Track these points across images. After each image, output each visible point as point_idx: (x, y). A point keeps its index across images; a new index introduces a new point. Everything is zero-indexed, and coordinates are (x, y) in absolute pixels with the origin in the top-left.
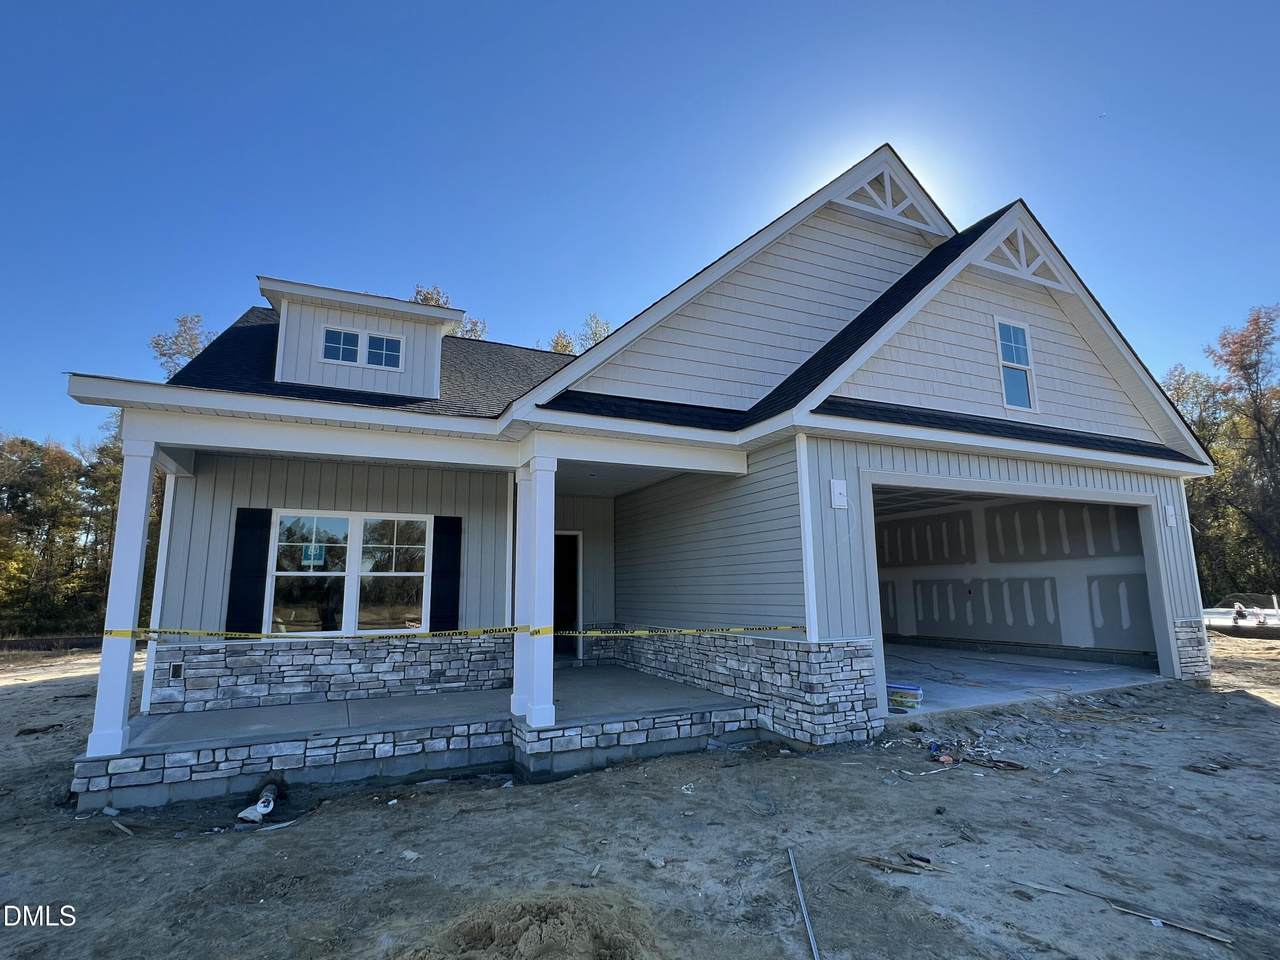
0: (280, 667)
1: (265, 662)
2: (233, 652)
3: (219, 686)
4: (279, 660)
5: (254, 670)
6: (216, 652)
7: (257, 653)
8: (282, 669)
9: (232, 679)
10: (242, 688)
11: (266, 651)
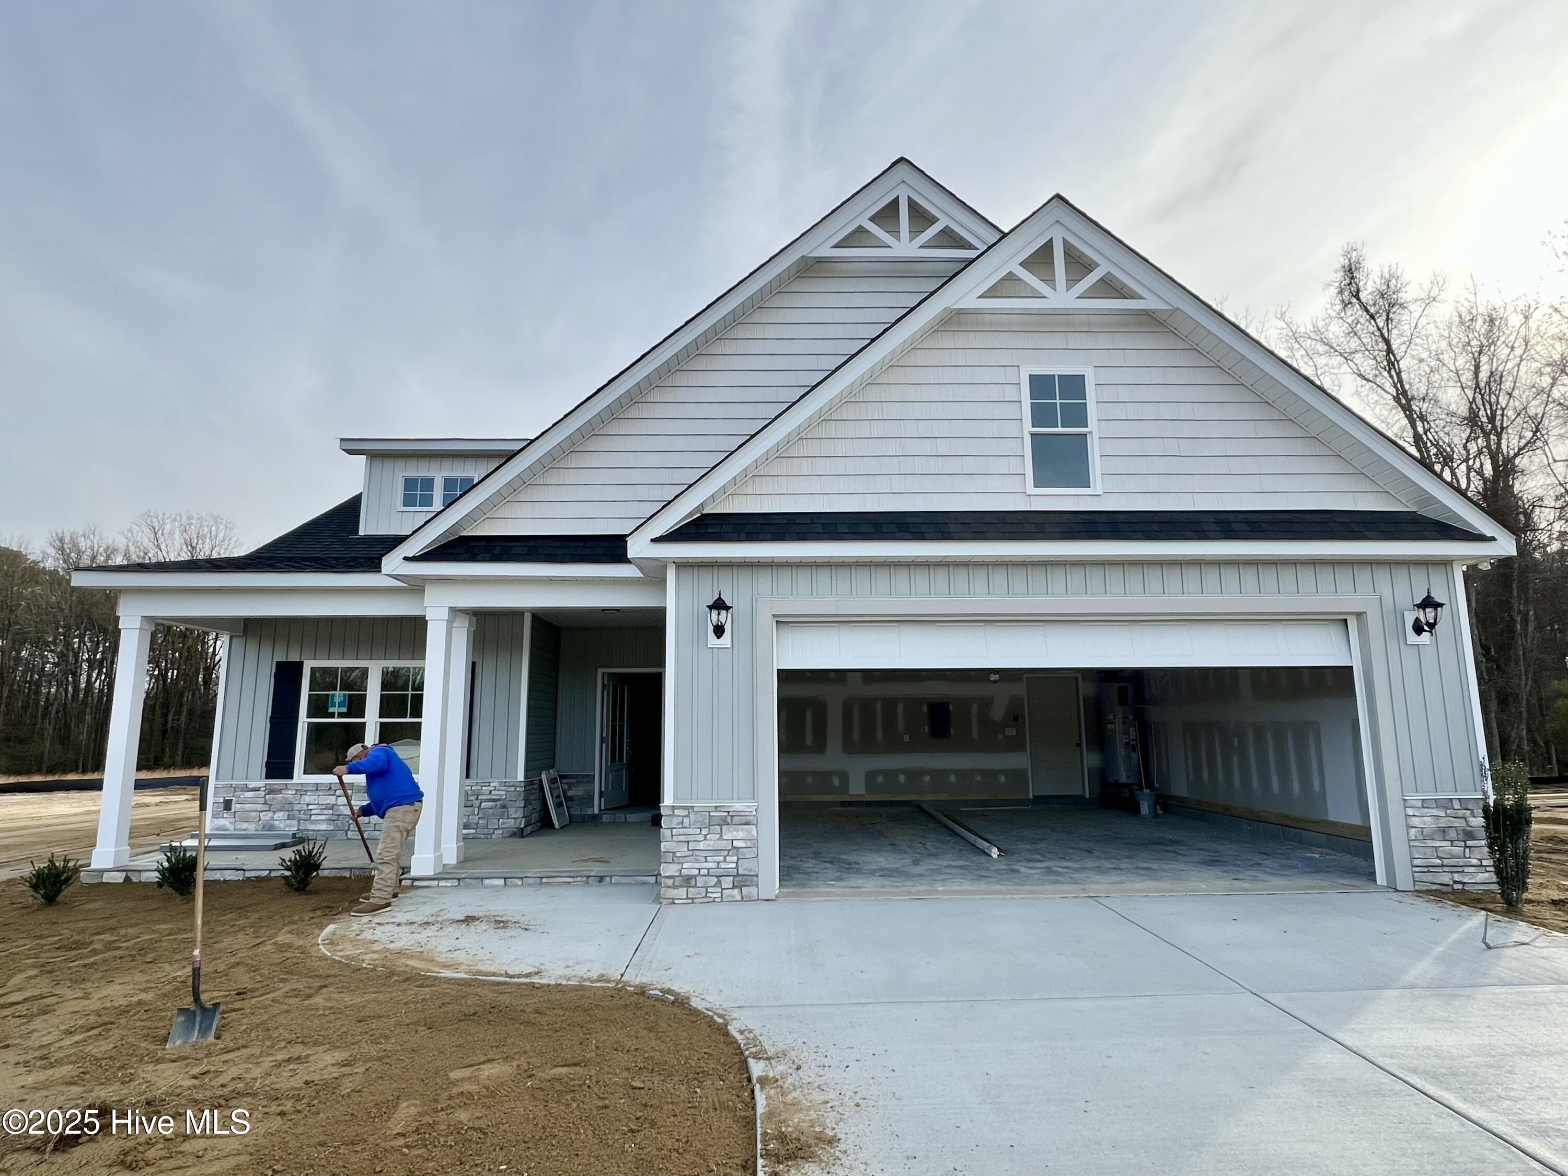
0: (308, 805)
1: (297, 800)
2: (271, 791)
3: (260, 820)
4: (307, 799)
5: (287, 807)
6: (256, 789)
7: (290, 792)
8: (310, 807)
9: (270, 814)
10: (277, 823)
11: (297, 790)
